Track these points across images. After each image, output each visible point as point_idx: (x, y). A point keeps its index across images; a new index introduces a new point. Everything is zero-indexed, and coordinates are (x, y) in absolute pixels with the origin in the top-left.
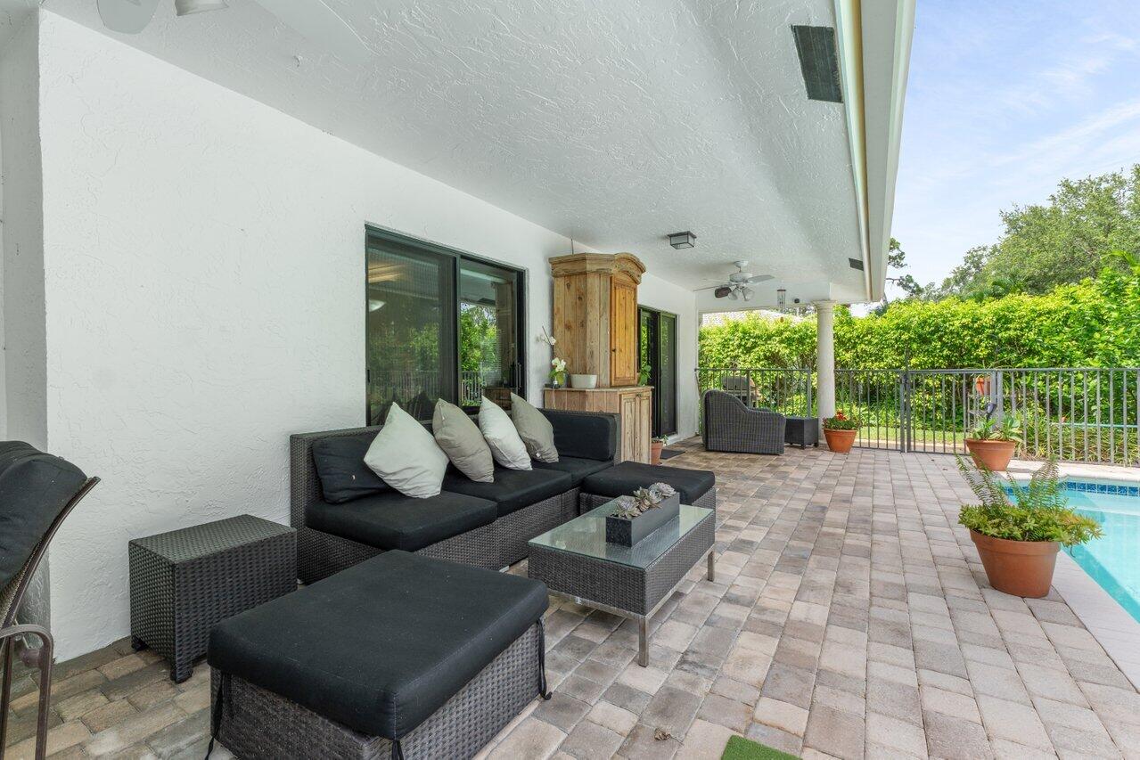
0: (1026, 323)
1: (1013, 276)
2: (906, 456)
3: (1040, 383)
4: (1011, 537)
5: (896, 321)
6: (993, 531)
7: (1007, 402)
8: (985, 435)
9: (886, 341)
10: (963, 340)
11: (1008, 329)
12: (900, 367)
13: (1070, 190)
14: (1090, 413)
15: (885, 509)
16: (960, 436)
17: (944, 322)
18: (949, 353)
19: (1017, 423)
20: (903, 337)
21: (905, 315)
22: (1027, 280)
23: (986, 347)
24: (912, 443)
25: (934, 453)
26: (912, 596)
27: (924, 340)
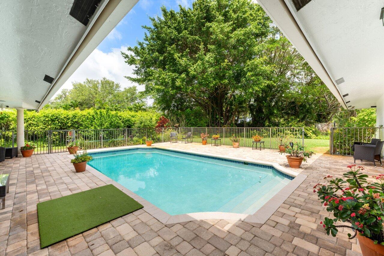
0: (80, 118)
1: (75, 101)
2: (50, 154)
3: (83, 133)
4: (80, 162)
5: (44, 114)
6: (77, 162)
7: (76, 137)
8: (72, 146)
9: (40, 120)
10: (64, 121)
11: (76, 119)
12: (45, 128)
13: (89, 82)
14: (92, 139)
15: (50, 167)
16: (65, 147)
17: (59, 116)
18: (60, 124)
19: (79, 142)
20: (46, 119)
21: (47, 113)
22: (79, 103)
23: (70, 123)
24: (52, 151)
25: (58, 152)
26: (62, 178)
27: (53, 120)
